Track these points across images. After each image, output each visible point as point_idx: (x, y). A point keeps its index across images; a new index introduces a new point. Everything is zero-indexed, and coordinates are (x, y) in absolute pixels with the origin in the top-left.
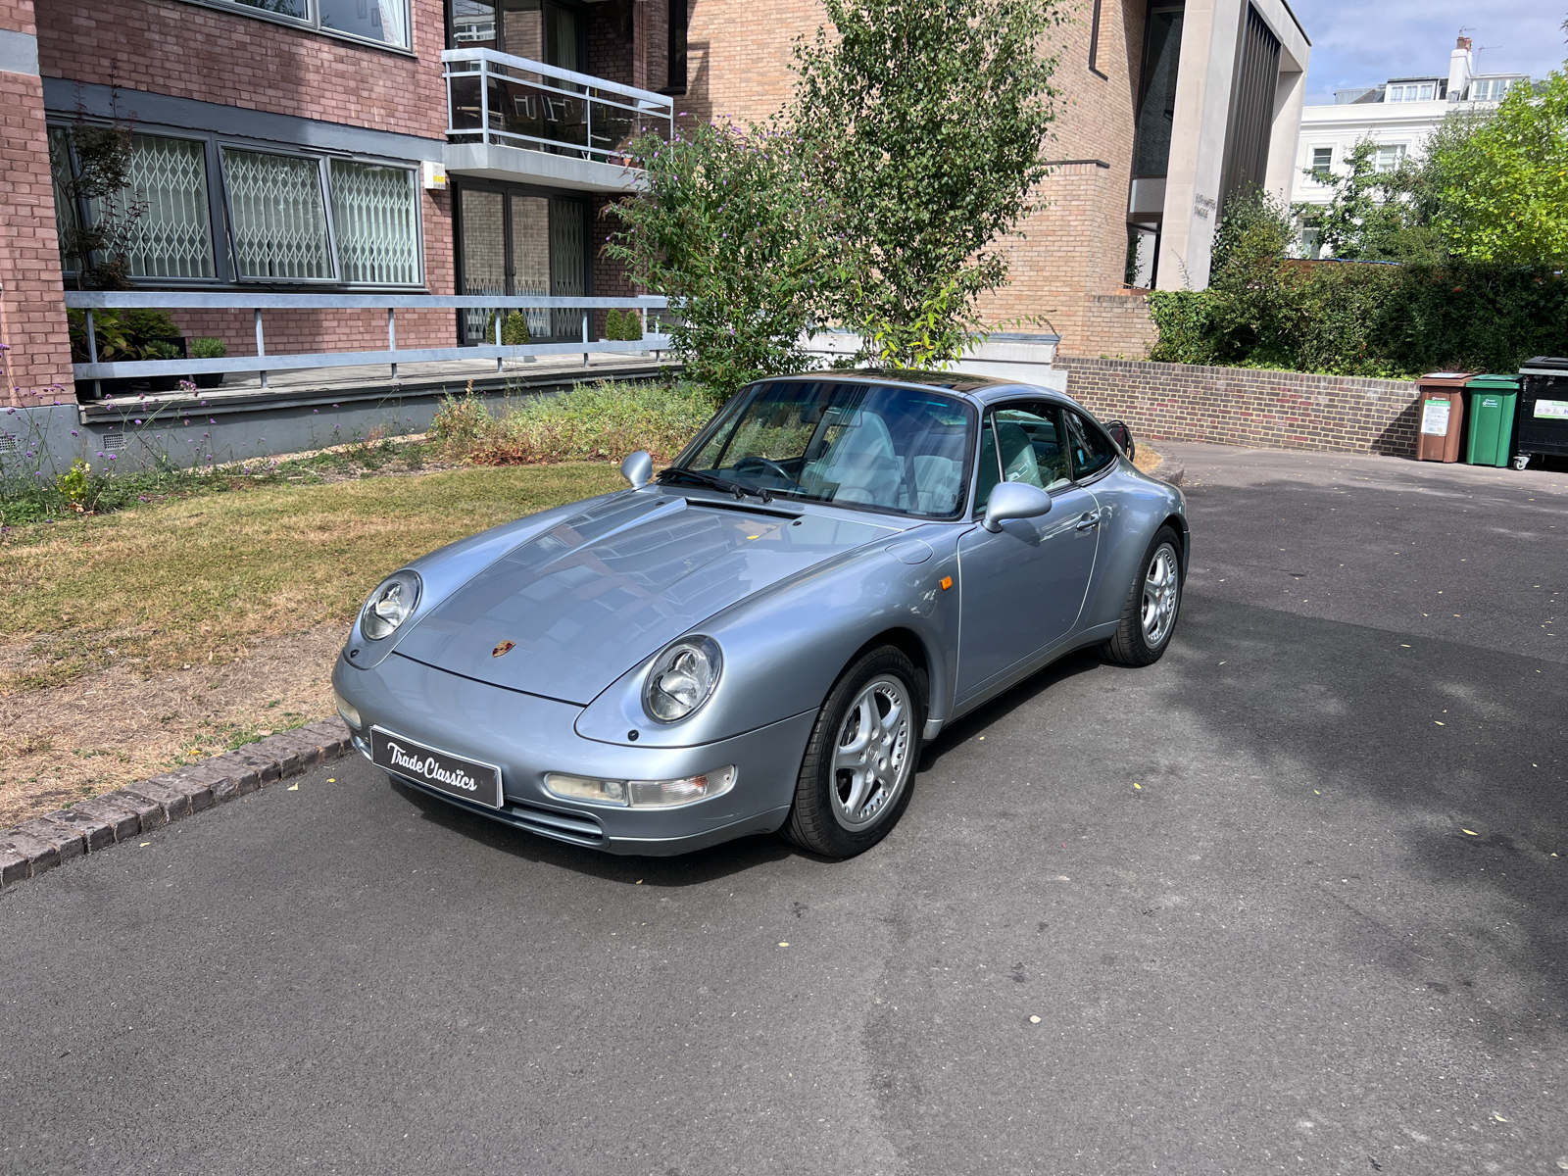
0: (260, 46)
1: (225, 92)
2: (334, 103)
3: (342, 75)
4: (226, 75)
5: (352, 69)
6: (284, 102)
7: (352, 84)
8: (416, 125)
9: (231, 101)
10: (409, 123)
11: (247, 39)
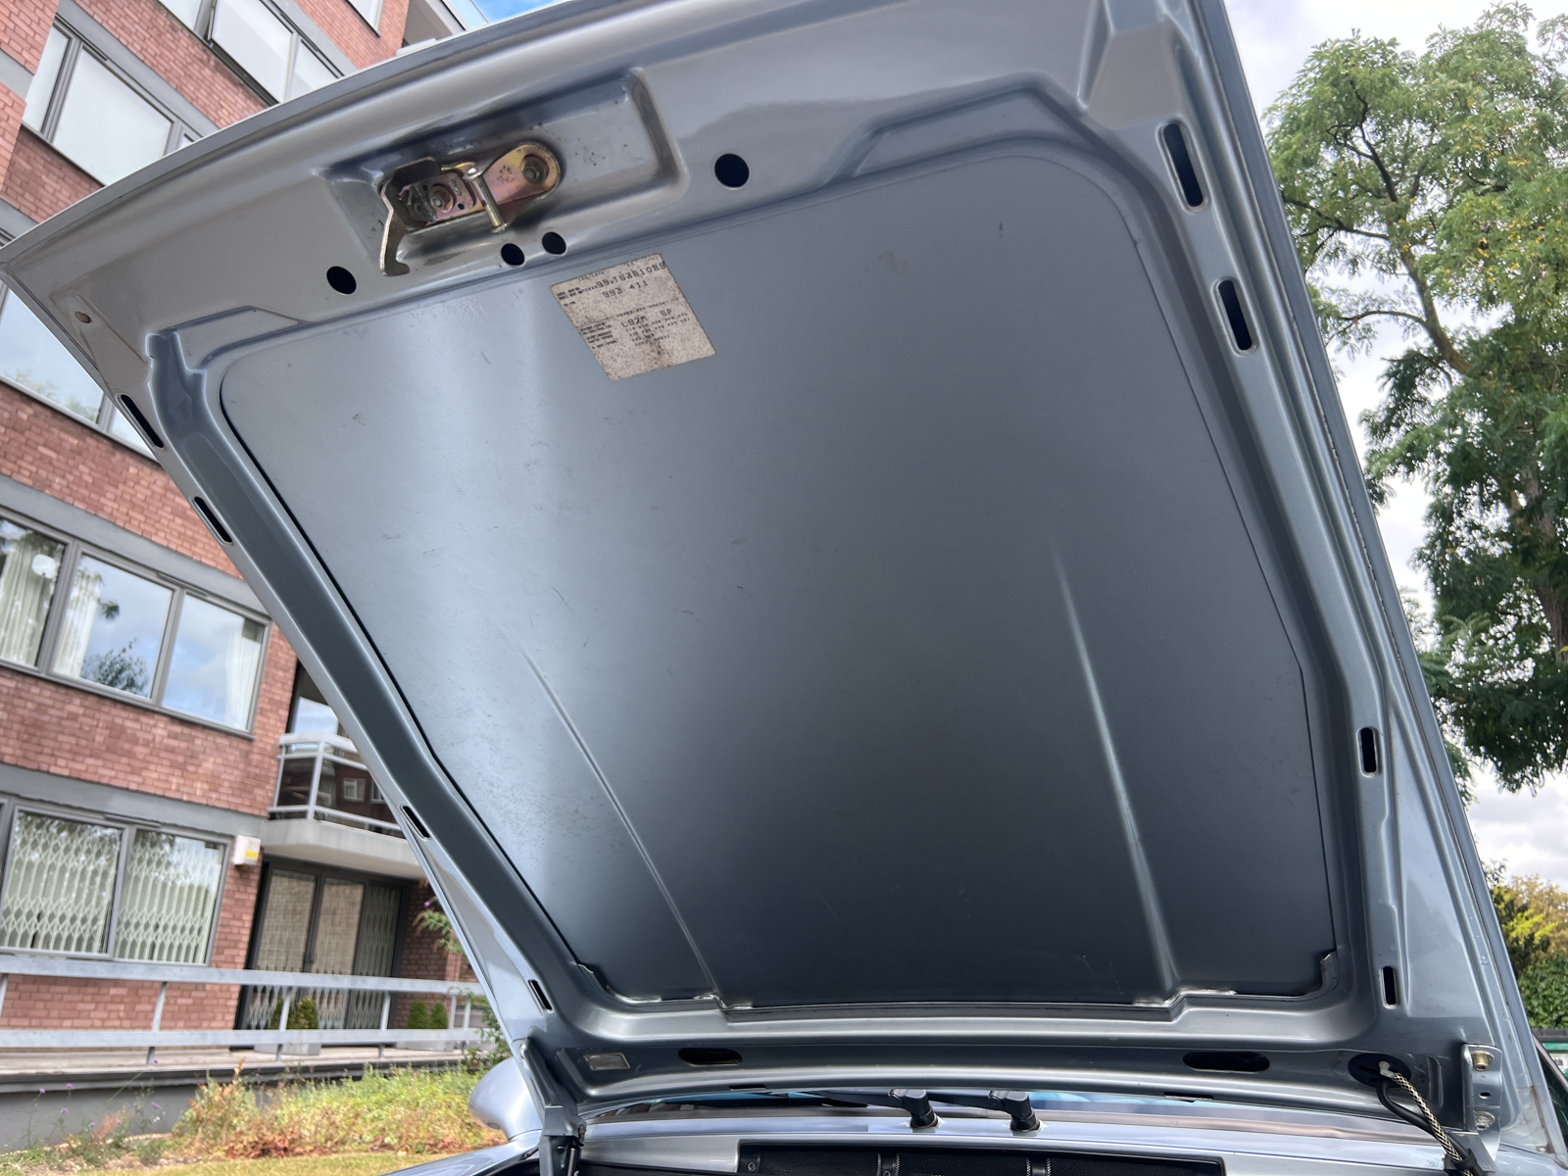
0: (93, 718)
1: (42, 758)
2: (155, 775)
3: (172, 750)
4: (47, 742)
5: (183, 745)
6: (102, 771)
7: (180, 759)
8: (239, 801)
9: (44, 767)
10: (231, 799)
11: (81, 711)
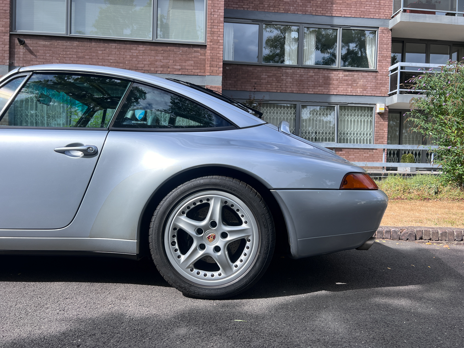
1: (304, 90)
2: (342, 89)
4: (305, 85)
5: (350, 78)
7: (350, 82)
8: (375, 92)
9: (306, 92)
10: (372, 92)
